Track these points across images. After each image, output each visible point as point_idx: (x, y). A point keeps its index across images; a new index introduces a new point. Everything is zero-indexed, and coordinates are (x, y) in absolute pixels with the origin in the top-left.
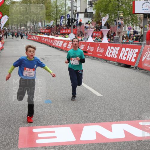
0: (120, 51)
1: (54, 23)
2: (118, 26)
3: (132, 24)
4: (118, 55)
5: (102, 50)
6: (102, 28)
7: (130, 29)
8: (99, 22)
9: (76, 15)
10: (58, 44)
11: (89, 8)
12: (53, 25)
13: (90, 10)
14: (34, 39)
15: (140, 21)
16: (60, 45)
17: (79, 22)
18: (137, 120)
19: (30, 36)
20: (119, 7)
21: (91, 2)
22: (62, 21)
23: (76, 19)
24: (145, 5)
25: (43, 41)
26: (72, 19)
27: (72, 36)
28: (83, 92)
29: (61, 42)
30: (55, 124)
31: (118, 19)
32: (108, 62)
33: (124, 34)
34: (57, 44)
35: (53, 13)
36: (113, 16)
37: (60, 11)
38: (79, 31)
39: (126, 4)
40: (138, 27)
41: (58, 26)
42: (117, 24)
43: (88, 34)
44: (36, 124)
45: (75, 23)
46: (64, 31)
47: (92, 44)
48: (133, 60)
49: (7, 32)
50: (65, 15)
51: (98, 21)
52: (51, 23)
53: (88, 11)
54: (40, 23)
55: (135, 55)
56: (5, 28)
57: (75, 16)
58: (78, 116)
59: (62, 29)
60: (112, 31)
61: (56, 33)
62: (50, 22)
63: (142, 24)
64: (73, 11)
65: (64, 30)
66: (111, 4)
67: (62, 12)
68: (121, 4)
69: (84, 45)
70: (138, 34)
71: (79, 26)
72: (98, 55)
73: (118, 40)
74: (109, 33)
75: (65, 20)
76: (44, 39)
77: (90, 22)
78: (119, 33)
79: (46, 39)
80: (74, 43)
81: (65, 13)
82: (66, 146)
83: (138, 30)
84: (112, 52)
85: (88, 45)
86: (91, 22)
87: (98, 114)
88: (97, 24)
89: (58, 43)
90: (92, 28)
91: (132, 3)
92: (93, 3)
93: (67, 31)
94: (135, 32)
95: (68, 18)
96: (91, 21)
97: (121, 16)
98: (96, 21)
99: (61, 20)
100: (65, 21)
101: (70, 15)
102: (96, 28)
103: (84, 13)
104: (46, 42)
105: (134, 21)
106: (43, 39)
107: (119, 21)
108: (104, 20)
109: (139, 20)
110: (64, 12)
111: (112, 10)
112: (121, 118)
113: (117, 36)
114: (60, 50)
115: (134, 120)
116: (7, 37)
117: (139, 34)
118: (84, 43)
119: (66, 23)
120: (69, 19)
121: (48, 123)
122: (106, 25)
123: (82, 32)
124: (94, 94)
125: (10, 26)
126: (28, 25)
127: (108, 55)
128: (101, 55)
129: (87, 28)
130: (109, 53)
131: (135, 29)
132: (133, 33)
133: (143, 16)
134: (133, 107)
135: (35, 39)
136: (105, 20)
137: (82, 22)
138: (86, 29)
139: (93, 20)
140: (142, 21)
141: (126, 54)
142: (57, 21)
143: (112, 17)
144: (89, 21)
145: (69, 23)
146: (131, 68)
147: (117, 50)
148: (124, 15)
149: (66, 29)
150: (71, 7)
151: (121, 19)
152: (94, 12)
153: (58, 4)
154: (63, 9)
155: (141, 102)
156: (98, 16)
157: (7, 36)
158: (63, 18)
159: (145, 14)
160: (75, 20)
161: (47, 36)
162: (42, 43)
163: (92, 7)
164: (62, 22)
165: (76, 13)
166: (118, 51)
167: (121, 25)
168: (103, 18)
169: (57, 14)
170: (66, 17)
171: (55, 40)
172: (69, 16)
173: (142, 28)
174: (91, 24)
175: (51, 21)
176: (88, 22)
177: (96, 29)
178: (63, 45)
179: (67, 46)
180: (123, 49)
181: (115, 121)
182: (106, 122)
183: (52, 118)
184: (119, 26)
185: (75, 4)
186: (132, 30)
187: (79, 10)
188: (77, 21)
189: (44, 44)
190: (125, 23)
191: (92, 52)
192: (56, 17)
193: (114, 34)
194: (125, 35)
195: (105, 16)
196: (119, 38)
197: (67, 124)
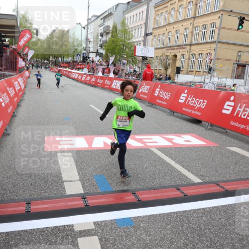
1: (71, 59)
2: (122, 64)
5: (109, 83)
6: (110, 65)
7: (130, 68)
8: (107, 62)
11: (100, 49)
12: (70, 61)
13: (101, 51)
14: (55, 71)
16: (76, 77)
19: (52, 68)
24: (143, 50)
26: (86, 56)
27: (86, 71)
32: (113, 92)
34: (73, 76)
37: (76, 50)
40: (137, 67)
43: (99, 70)
46: (79, 66)
47: (101, 78)
50: (81, 54)
51: (107, 60)
53: (99, 52)
54: (60, 59)
56: (31, 60)
59: (78, 64)
62: (68, 58)
63: (140, 65)
64: (87, 51)
66: (117, 48)
67: (78, 51)
68: (125, 48)
73: (121, 75)
75: (81, 57)
76: (64, 72)
81: (81, 52)
82: (81, 151)
83: (137, 69)
85: (98, 78)
93: (81, 66)
94: (135, 71)
96: (101, 60)
99: (77, 58)
103: (96, 53)
104: (65, 74)
109: (138, 62)
113: (120, 72)
114: (76, 81)
118: (95, 77)
120: (84, 57)
123: (93, 68)
125: (35, 59)
126: (50, 59)
127: (113, 86)
128: (108, 87)
136: (112, 59)
137: (94, 60)
142: (74, 57)
145: (83, 59)
148: (127, 57)
150: (86, 48)
151: (125, 59)
152: (104, 53)
153: (75, 44)
154: (79, 49)
156: (107, 56)
158: (78, 55)
159: (143, 57)
160: (88, 58)
168: (111, 58)
171: (72, 73)
178: (78, 76)
179: (82, 78)
185: (88, 46)
187: (91, 50)
191: (101, 84)
192: (73, 55)
193: (119, 71)
195: (112, 56)
197: (82, 135)
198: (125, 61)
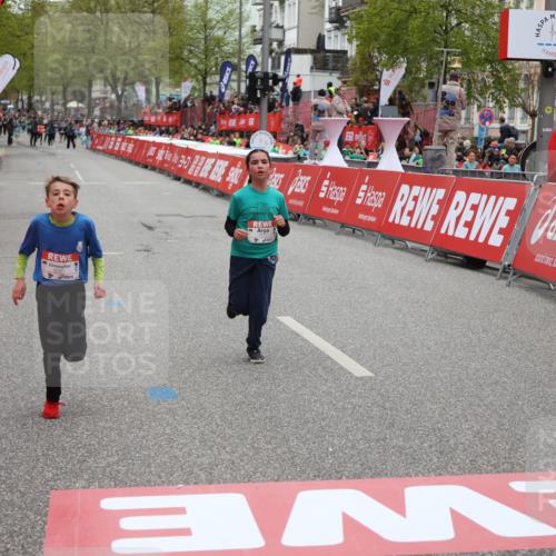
0: (445, 204)
1: (194, 89)
3: (495, 98)
4: (439, 219)
5: (376, 200)
6: (380, 112)
7: (486, 118)
8: (369, 90)
9: (279, 58)
10: (210, 172)
11: (333, 34)
12: (190, 96)
13: (335, 42)
14: (116, 148)
15: (527, 89)
16: (216, 177)
17: (290, 87)
18: (504, 471)
19: (102, 138)
20: (446, 32)
21: (338, 9)
22: (225, 80)
23: (280, 74)
25: (150, 157)
26: (266, 74)
27: (262, 142)
28: (298, 360)
29: (220, 162)
30: (186, 482)
31: (441, 80)
32: (398, 244)
33: (464, 138)
34: (202, 170)
35: (191, 51)
36: (424, 65)
37: (219, 42)
38: (290, 124)
39: (473, 22)
40: (519, 112)
41: (209, 100)
42: (439, 100)
43: (327, 136)
44: (115, 479)
45: (277, 89)
46: (232, 123)
47: (337, 175)
48: (496, 240)
49: (11, 120)
50: (240, 59)
51: (365, 83)
52: (185, 90)
53: (327, 47)
55: (503, 222)
56: (6, 105)
57: (276, 65)
58: (279, 451)
59: (226, 112)
60: (416, 127)
61: (200, 128)
62: (178, 85)
63: (534, 102)
64: (271, 44)
65: (232, 117)
66: (415, 23)
67: (226, 48)
68: (454, 22)
69: (309, 178)
70: (516, 139)
71: (291, 103)
72: (361, 216)
73: (438, 160)
74: (405, 131)
75: (239, 77)
76: (157, 151)
77: (332, 89)
78: (445, 133)
79: (161, 152)
80: (256, 167)
81: (240, 51)
83: (520, 122)
84: (416, 206)
85: (323, 178)
86: (337, 90)
87: (353, 447)
88: (361, 96)
89: (207, 167)
90: (340, 114)
91: (496, 19)
92: (347, 16)
93: (243, 122)
94: (507, 132)
95: (250, 70)
96: (337, 84)
97: (455, 69)
98: (356, 84)
99: (221, 80)
100: (239, 81)
101: (259, 60)
102: (355, 113)
103: (311, 52)
104: (164, 161)
105: (502, 89)
106: (153, 149)
107: (444, 88)
108: (388, 83)
109: (522, 85)
110: (237, 47)
111: (421, 45)
112: (443, 464)
113: (435, 146)
114: (216, 192)
115: (491, 471)
116: (10, 141)
117: (521, 140)
118: (307, 170)
119: (243, 90)
120: (252, 77)
121: (160, 477)
122: (397, 102)
123: (300, 128)
124: (341, 368)
125: (25, 97)
127: (398, 216)
128: (373, 219)
129: (321, 113)
130: (403, 209)
131: (507, 121)
132: (497, 134)
133: (539, 70)
134: (491, 423)
135: (119, 151)
136: (390, 81)
138: (319, 116)
139: (345, 83)
140: (536, 89)
141: (468, 215)
142: (208, 80)
143: (419, 70)
144: (330, 85)
145: (251, 89)
146: (485, 270)
147: (436, 201)
149: (239, 115)
150: (262, 30)
151: (454, 78)
152: (352, 50)
153: (211, 14)
154: (232, 36)
155: (520, 403)
156: (365, 67)
157: (10, 135)
158: (229, 69)
159: (546, 64)
160: (276, 79)
161: (165, 140)
162: (146, 167)
163: (344, 31)
164: (226, 86)
165: (282, 53)
166: (439, 202)
167: (453, 103)
169: (207, 52)
170: (244, 67)
171: (197, 157)
172: (253, 62)
173: (533, 115)
174: (336, 97)
175: (185, 80)
176: (325, 88)
177: (357, 117)
178: (226, 175)
179: (242, 178)
180: (460, 196)
181: (417, 475)
182: (384, 478)
183: (176, 457)
184: (446, 108)
185: (276, 18)
186: (496, 125)
187: (291, 40)
188: (285, 85)
189: (153, 169)
190: (469, 95)
191: (340, 205)
192: (201, 67)
193: (426, 137)
194: (467, 143)
195: (392, 65)
196: (443, 154)
197: (234, 480)
198: (453, 89)
